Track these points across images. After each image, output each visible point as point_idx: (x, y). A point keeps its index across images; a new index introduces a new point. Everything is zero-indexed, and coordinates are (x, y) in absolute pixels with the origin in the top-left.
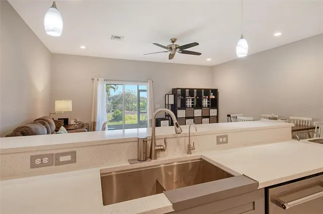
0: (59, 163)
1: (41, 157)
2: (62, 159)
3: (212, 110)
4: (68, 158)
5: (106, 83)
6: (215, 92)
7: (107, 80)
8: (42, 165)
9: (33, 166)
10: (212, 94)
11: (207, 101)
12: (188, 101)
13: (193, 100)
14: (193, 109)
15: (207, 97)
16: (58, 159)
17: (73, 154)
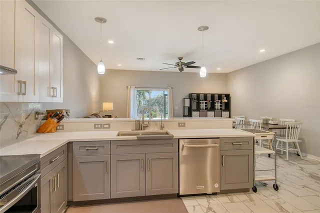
0: (104, 128)
1: (98, 125)
2: (105, 126)
3: (224, 112)
4: (107, 126)
5: (136, 89)
6: (228, 96)
7: (137, 88)
8: (98, 128)
9: (95, 128)
10: (225, 98)
11: (219, 104)
12: (202, 105)
13: (206, 103)
14: (206, 111)
15: (220, 101)
16: (103, 126)
17: (109, 125)
